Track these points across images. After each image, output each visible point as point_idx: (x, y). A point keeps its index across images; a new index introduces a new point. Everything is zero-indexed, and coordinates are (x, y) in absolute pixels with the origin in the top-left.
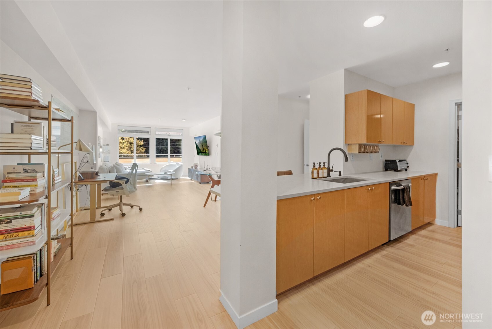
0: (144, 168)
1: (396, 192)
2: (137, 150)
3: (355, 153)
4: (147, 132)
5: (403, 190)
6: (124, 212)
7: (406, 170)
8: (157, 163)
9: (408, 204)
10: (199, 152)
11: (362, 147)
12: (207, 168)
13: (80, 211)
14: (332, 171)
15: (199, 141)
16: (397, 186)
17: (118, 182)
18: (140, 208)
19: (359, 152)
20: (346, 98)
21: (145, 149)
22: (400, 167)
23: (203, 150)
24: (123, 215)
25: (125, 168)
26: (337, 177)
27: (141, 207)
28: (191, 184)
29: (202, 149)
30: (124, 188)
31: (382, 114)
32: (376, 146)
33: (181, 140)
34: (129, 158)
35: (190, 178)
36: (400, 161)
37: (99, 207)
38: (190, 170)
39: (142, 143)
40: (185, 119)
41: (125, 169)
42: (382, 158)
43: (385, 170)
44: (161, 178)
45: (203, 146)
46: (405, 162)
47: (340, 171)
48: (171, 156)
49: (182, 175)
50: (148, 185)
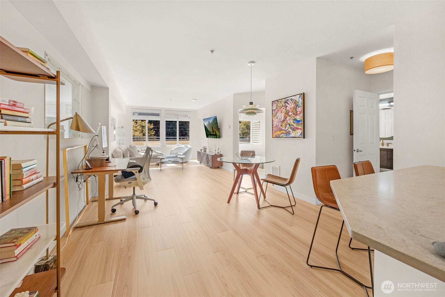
0: (156, 151)
2: (149, 133)
4: (158, 115)
6: (137, 209)
8: (168, 146)
10: (208, 134)
12: (218, 152)
13: (91, 203)
15: (208, 123)
17: (131, 172)
18: (154, 202)
21: (155, 132)
23: (213, 131)
24: (137, 212)
25: (138, 150)
27: (156, 201)
28: (200, 168)
30: (137, 178)
33: (189, 122)
34: (141, 141)
35: (199, 161)
37: (111, 198)
38: (199, 153)
39: (152, 126)
40: (195, 100)
41: (138, 152)
44: (172, 162)
45: (214, 128)
48: (179, 138)
49: (190, 159)
50: (160, 168)
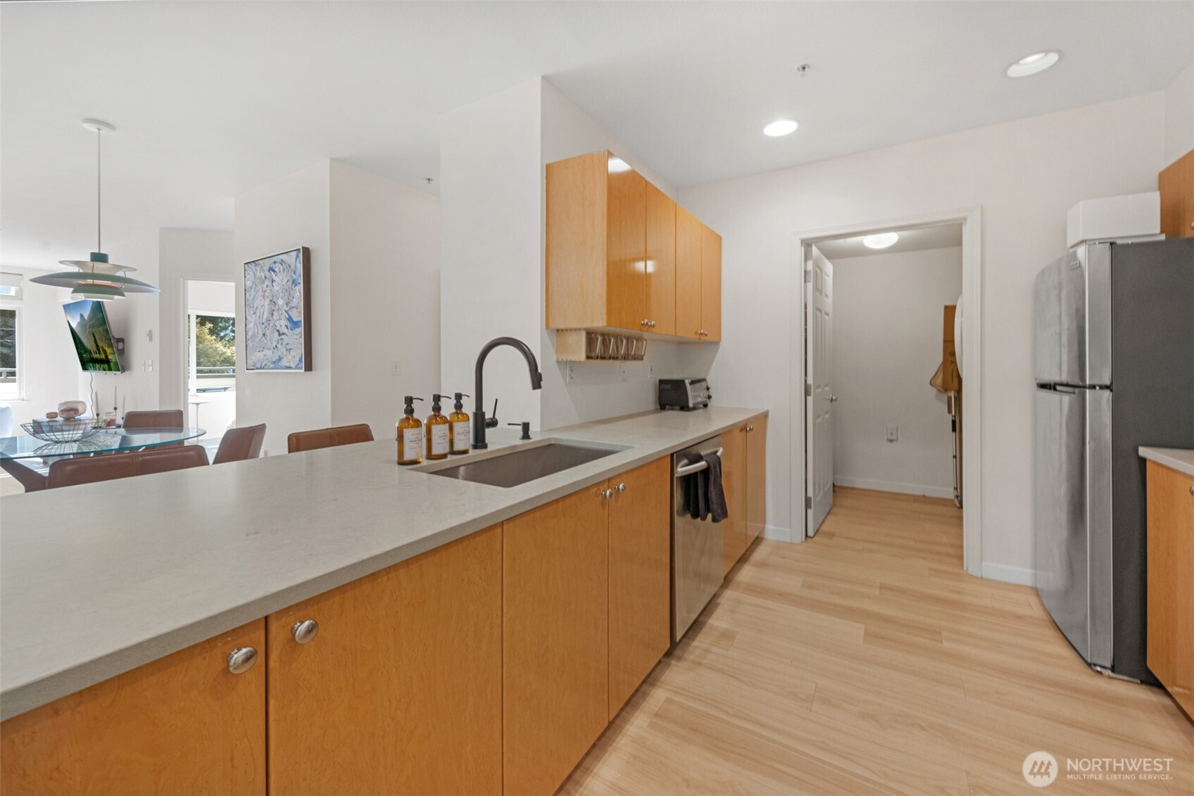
1: (688, 480)
3: (577, 360)
5: (706, 472)
7: (705, 406)
9: (718, 515)
10: (88, 360)
11: (597, 339)
14: (493, 423)
15: (78, 319)
16: (691, 463)
19: (588, 357)
20: (547, 178)
22: (695, 397)
23: (99, 350)
26: (515, 447)
29: (95, 349)
31: (650, 258)
32: (636, 339)
33: (12, 314)
36: (693, 383)
42: (652, 376)
43: (659, 407)
45: (96, 336)
46: (703, 385)
47: (526, 421)
